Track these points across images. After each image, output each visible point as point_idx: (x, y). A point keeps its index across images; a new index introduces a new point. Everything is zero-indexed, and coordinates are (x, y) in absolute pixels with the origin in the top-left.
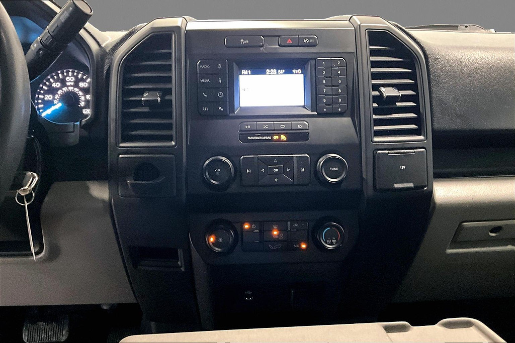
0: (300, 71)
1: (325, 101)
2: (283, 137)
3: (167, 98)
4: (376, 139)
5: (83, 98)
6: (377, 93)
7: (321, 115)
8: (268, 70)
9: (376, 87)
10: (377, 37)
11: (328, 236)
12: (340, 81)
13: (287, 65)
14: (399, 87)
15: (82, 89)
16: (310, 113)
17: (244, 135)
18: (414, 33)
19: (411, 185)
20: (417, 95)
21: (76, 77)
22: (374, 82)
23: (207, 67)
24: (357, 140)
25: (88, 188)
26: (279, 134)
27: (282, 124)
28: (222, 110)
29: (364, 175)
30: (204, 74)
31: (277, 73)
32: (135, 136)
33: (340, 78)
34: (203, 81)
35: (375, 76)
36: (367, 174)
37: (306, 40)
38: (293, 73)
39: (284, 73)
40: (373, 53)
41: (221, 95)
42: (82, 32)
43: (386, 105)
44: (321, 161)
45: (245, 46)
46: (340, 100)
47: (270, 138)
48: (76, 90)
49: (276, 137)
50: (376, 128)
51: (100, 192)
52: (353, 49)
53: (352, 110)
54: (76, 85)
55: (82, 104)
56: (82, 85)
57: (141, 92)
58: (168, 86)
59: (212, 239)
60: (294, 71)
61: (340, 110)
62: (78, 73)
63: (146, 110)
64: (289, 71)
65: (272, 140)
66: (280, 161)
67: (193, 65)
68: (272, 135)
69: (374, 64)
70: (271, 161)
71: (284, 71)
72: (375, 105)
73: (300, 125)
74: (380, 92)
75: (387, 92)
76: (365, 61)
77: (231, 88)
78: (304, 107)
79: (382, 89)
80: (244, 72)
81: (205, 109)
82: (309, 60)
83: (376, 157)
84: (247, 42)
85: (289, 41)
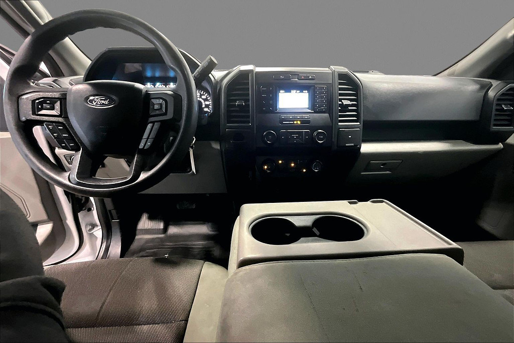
0: (306, 91)
1: (317, 106)
2: (299, 122)
3: (247, 103)
4: (339, 124)
5: (204, 103)
6: (340, 103)
7: (315, 112)
8: (292, 91)
9: (340, 100)
10: (343, 77)
11: (315, 166)
13: (301, 88)
14: (351, 100)
15: (203, 99)
16: (310, 111)
17: (282, 121)
18: (357, 74)
19: (353, 144)
20: (358, 104)
21: (201, 94)
22: (340, 97)
23: (265, 89)
24: (331, 125)
25: (210, 144)
26: (297, 121)
27: (299, 116)
28: (272, 109)
29: (333, 140)
30: (264, 92)
31: (296, 92)
32: (233, 121)
33: (325, 95)
34: (263, 95)
35: (341, 95)
36: (334, 139)
37: (310, 77)
39: (299, 92)
40: (340, 84)
41: (271, 102)
42: (210, 75)
43: (345, 108)
44: (315, 134)
45: (282, 79)
46: (324, 105)
47: (292, 122)
48: (201, 99)
49: (295, 122)
50: (339, 119)
51: (216, 146)
52: (331, 82)
53: (329, 110)
54: (200, 97)
55: (204, 106)
56: (203, 97)
57: (236, 100)
58: (247, 98)
59: (266, 167)
60: (304, 91)
61: (324, 110)
62: (201, 91)
63: (237, 109)
64: (302, 91)
66: (297, 133)
67: (259, 88)
68: (294, 121)
69: (340, 89)
70: (294, 133)
72: (339, 108)
73: (306, 116)
74: (342, 102)
75: (346, 102)
76: (336, 83)
77: (275, 99)
78: (308, 108)
79: (343, 101)
80: (281, 91)
81: (264, 109)
82: (311, 86)
83: (339, 132)
84: (283, 77)
85: (303, 77)
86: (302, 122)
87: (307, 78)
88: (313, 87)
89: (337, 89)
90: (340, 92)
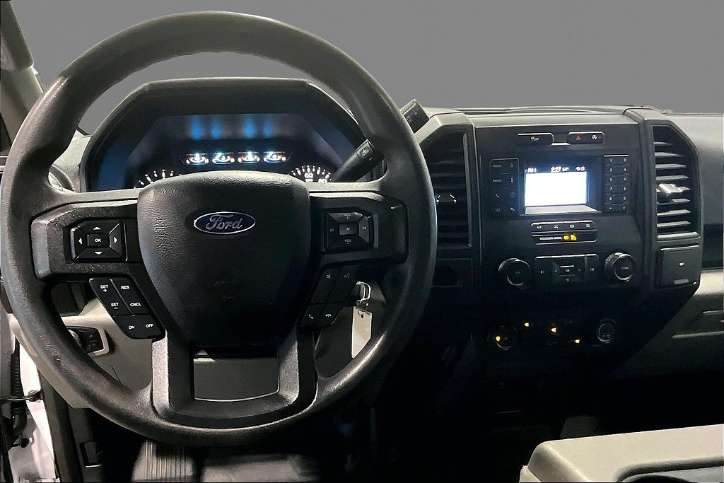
0: (583, 169)
1: (611, 199)
2: (573, 237)
3: (462, 199)
4: (660, 237)
6: (658, 190)
7: (606, 213)
8: (553, 168)
11: (603, 332)
13: (570, 161)
14: (678, 183)
16: (594, 211)
17: (537, 235)
19: (687, 281)
20: (692, 191)
21: (315, 173)
22: (655, 178)
23: (499, 166)
26: (569, 234)
27: (572, 224)
28: (514, 210)
31: (561, 171)
33: (626, 176)
34: (496, 181)
35: (659, 172)
36: (649, 271)
37: (594, 137)
38: (577, 171)
39: (568, 171)
43: (667, 201)
45: (535, 143)
46: (625, 198)
47: (560, 238)
49: (566, 238)
50: (658, 225)
52: (637, 146)
53: (635, 207)
56: (320, 181)
58: (462, 187)
60: (578, 168)
61: (624, 208)
62: (316, 170)
64: (573, 169)
65: (563, 240)
66: (571, 261)
67: (486, 164)
68: (562, 235)
69: (659, 160)
70: (563, 262)
71: (568, 168)
72: (657, 202)
73: (587, 223)
74: (661, 189)
75: (668, 189)
77: (518, 187)
78: (587, 204)
79: (662, 186)
80: (530, 170)
81: (498, 210)
82: (595, 158)
83: (660, 255)
84: (537, 139)
85: (578, 138)
86: (580, 237)
87: (587, 140)
88: (599, 159)
89: (652, 161)
90: (658, 166)
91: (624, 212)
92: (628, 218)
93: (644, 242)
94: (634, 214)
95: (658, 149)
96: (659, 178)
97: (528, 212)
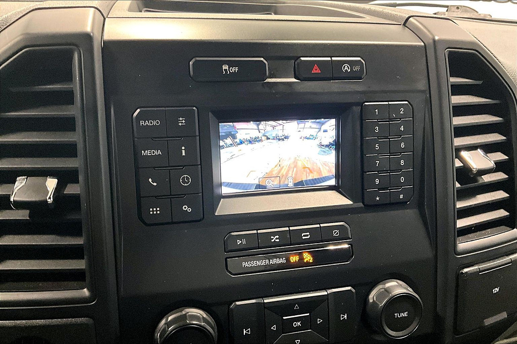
1: (377, 181)
2: (308, 258)
6: (459, 163)
7: (370, 207)
12: (403, 145)
19: (505, 316)
20: (512, 160)
23: (154, 123)
26: (300, 251)
27: (306, 230)
28: (190, 211)
30: (152, 137)
33: (403, 140)
34: (148, 152)
36: (445, 307)
37: (345, 68)
41: (185, 180)
46: (402, 179)
47: (283, 261)
49: (294, 259)
52: (423, 85)
53: (421, 197)
61: (401, 196)
65: (288, 265)
67: (125, 120)
68: (287, 254)
70: (288, 308)
74: (462, 159)
79: (464, 154)
83: (461, 280)
84: (235, 69)
85: (316, 70)
87: (331, 72)
88: (357, 109)
89: (449, 132)
90: (459, 121)
91: (402, 204)
92: (410, 215)
93: (436, 256)
94: (420, 206)
95: (458, 90)
96: (459, 142)
97: (225, 209)
